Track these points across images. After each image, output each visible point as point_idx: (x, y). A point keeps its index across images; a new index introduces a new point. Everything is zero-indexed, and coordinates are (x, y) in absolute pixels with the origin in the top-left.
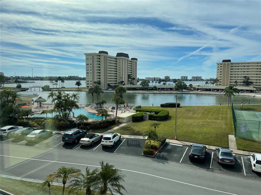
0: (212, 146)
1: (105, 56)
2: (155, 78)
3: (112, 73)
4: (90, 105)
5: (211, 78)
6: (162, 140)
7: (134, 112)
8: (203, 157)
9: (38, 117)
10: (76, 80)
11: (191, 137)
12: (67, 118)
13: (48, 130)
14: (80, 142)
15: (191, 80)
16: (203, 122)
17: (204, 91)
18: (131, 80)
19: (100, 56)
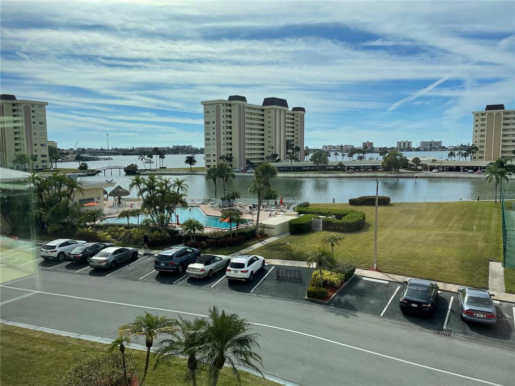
0: (451, 285)
1: (242, 106)
2: (342, 146)
3: (254, 139)
4: (209, 200)
5: (462, 144)
6: (347, 271)
7: (294, 215)
8: (429, 306)
9: (112, 224)
10: (187, 153)
11: (408, 266)
12: (167, 225)
13: (131, 248)
14: (187, 271)
15: (418, 150)
16: (437, 235)
17: (446, 171)
18: (293, 151)
19: (230, 105)
